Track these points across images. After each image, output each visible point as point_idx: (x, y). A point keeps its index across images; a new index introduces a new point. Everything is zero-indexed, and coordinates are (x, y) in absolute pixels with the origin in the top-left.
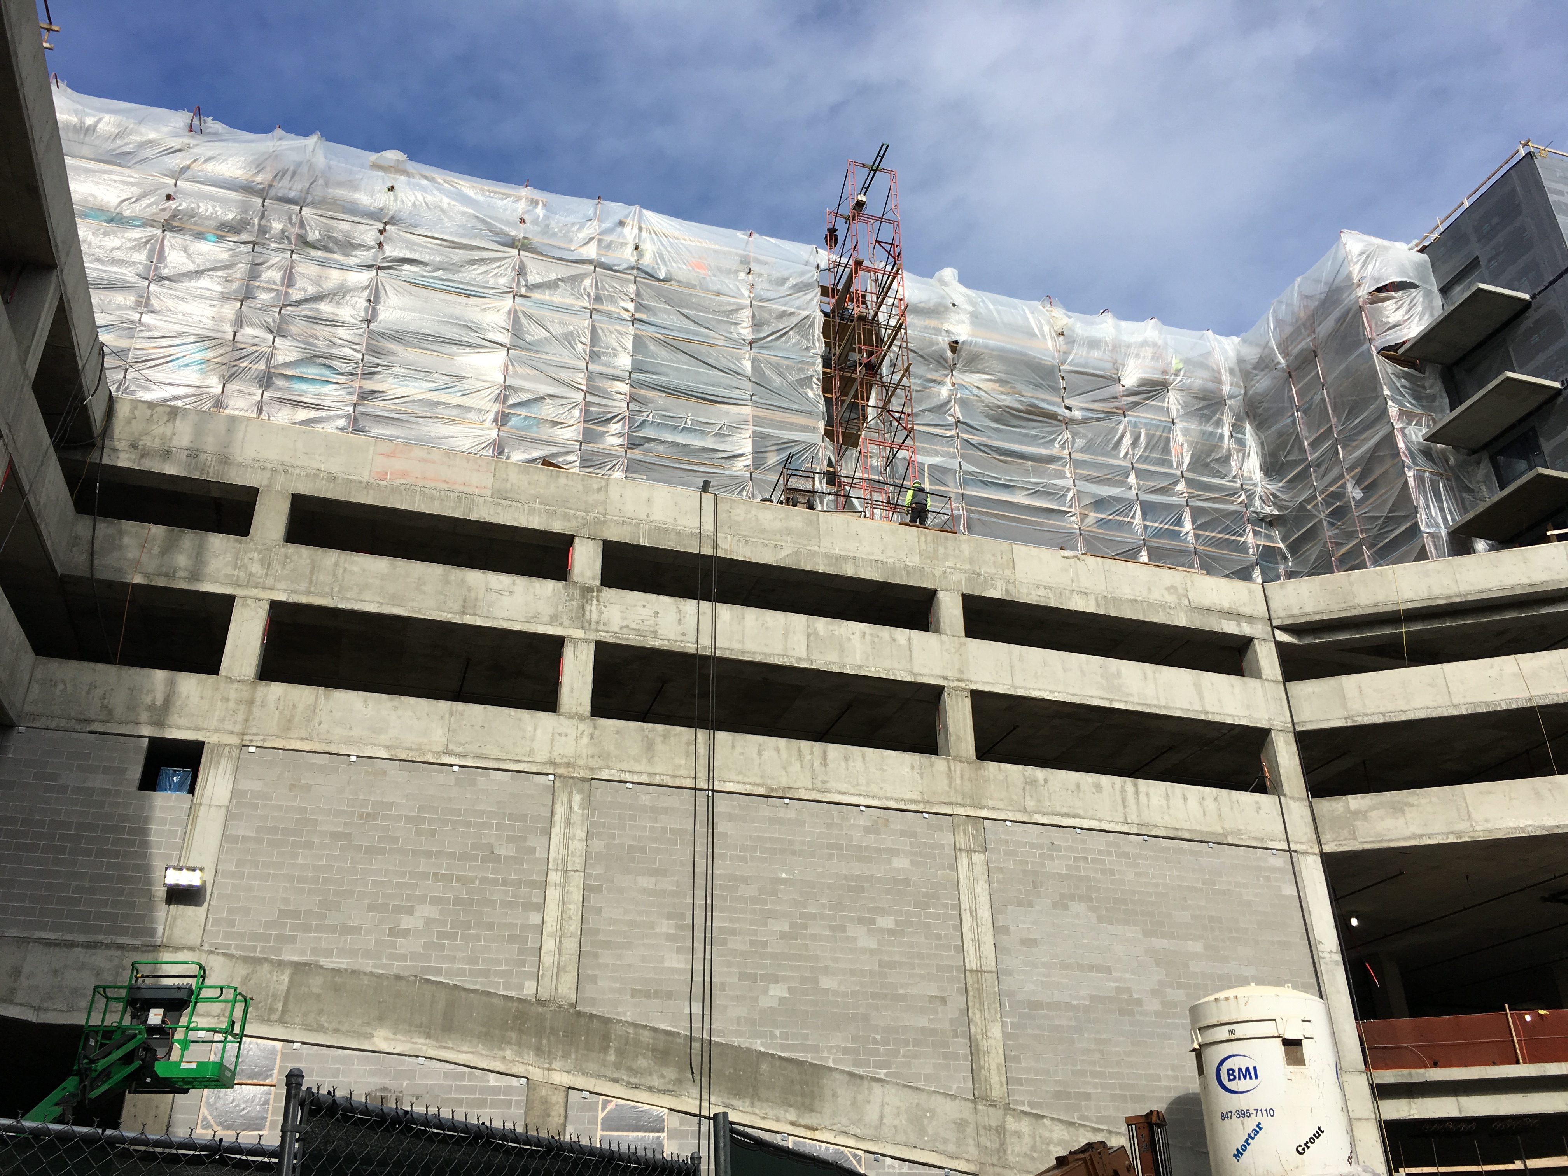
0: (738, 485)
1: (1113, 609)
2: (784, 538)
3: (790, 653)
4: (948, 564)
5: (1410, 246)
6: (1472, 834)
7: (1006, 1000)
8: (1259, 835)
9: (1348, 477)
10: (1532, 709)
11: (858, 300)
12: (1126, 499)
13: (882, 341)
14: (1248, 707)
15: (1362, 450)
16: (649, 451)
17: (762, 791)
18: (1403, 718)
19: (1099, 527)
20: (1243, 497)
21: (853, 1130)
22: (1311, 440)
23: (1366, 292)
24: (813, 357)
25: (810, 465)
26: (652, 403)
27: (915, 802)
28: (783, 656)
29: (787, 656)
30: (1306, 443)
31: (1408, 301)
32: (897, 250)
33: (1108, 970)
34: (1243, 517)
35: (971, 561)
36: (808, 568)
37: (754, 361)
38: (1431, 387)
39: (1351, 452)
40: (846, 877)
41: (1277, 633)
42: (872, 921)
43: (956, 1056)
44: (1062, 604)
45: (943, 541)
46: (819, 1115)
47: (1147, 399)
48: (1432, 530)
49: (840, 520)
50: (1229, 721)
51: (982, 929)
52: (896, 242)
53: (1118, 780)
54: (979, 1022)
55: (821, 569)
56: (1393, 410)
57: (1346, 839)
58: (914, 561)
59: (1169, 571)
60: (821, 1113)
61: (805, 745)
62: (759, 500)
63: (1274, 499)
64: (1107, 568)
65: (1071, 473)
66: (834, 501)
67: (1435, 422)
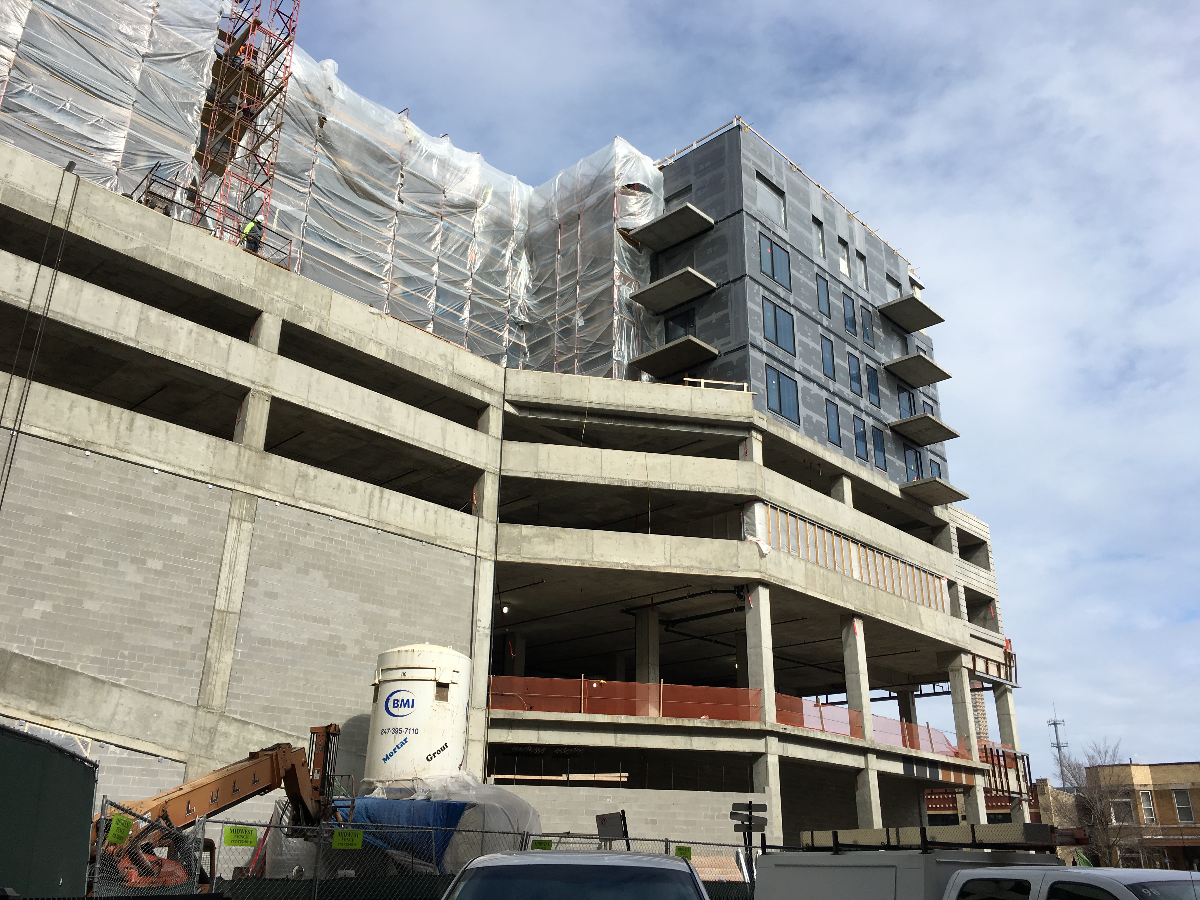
0: (103, 175)
1: (397, 361)
2: (136, 232)
3: (120, 330)
4: (276, 293)
5: (655, 162)
6: (592, 563)
7: (242, 635)
8: (458, 542)
9: (578, 309)
10: (645, 489)
11: (249, 54)
12: (427, 282)
13: (263, 95)
14: (474, 452)
15: (591, 293)
16: (21, 119)
17: (66, 440)
18: (570, 479)
19: (404, 297)
20: (509, 304)
21: (86, 722)
22: (562, 276)
23: (621, 184)
24: (199, 88)
25: (174, 178)
26: (34, 76)
27: (203, 474)
28: (112, 332)
29: (116, 333)
30: (558, 278)
31: (644, 200)
32: (293, 25)
33: (327, 622)
34: (505, 318)
35: (296, 296)
36: (153, 263)
37: (143, 73)
38: (643, 264)
39: (584, 293)
40: (128, 524)
41: (506, 404)
42: (144, 562)
43: (190, 673)
44: (360, 347)
45: (277, 273)
46: (58, 708)
47: (460, 212)
48: (619, 359)
49: (191, 232)
50: (459, 459)
51: (236, 580)
52: (294, 18)
53: (370, 486)
54: (216, 650)
55: (165, 267)
56: (617, 271)
57: (514, 554)
58: (248, 283)
59: (445, 343)
60: (60, 707)
61: (116, 410)
62: (120, 194)
63: (528, 312)
64: (401, 329)
65: (392, 250)
66: (190, 215)
67: (639, 287)
